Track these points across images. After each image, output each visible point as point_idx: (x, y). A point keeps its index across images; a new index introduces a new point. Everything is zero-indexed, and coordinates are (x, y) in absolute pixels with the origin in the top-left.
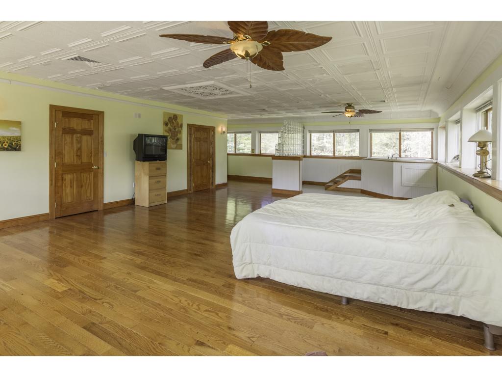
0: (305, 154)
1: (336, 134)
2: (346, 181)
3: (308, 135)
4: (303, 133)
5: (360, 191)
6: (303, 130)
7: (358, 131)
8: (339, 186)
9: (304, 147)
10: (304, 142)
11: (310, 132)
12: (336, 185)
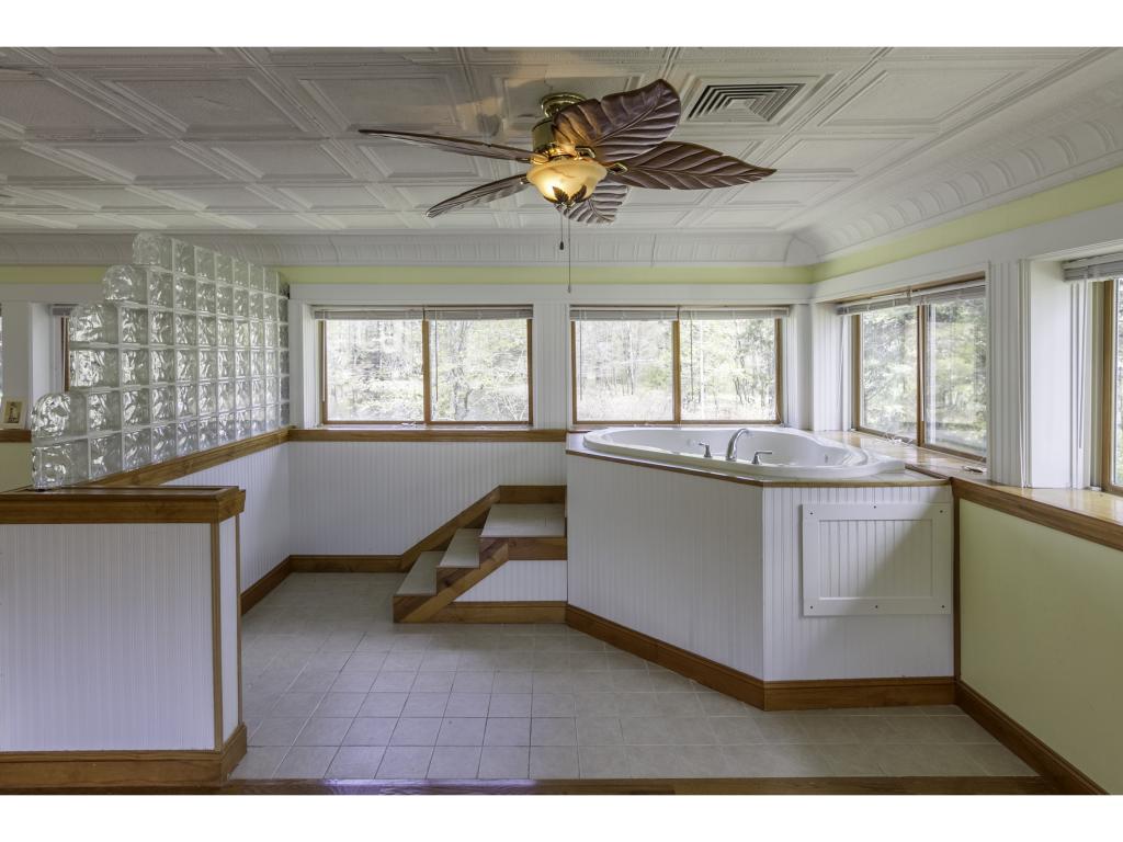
0: (293, 422)
1: (433, 323)
2: (495, 568)
3: (309, 327)
4: (285, 316)
5: (562, 613)
6: (285, 305)
7: (525, 311)
8: (465, 597)
9: (289, 389)
10: (288, 362)
11: (317, 315)
12: (447, 591)
